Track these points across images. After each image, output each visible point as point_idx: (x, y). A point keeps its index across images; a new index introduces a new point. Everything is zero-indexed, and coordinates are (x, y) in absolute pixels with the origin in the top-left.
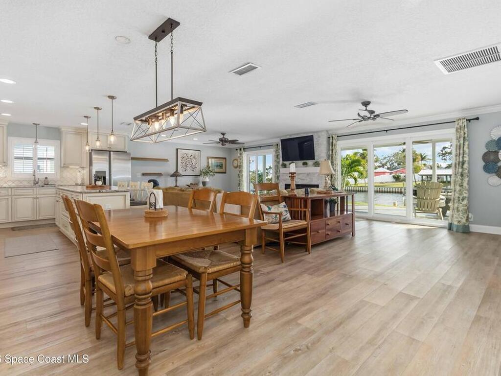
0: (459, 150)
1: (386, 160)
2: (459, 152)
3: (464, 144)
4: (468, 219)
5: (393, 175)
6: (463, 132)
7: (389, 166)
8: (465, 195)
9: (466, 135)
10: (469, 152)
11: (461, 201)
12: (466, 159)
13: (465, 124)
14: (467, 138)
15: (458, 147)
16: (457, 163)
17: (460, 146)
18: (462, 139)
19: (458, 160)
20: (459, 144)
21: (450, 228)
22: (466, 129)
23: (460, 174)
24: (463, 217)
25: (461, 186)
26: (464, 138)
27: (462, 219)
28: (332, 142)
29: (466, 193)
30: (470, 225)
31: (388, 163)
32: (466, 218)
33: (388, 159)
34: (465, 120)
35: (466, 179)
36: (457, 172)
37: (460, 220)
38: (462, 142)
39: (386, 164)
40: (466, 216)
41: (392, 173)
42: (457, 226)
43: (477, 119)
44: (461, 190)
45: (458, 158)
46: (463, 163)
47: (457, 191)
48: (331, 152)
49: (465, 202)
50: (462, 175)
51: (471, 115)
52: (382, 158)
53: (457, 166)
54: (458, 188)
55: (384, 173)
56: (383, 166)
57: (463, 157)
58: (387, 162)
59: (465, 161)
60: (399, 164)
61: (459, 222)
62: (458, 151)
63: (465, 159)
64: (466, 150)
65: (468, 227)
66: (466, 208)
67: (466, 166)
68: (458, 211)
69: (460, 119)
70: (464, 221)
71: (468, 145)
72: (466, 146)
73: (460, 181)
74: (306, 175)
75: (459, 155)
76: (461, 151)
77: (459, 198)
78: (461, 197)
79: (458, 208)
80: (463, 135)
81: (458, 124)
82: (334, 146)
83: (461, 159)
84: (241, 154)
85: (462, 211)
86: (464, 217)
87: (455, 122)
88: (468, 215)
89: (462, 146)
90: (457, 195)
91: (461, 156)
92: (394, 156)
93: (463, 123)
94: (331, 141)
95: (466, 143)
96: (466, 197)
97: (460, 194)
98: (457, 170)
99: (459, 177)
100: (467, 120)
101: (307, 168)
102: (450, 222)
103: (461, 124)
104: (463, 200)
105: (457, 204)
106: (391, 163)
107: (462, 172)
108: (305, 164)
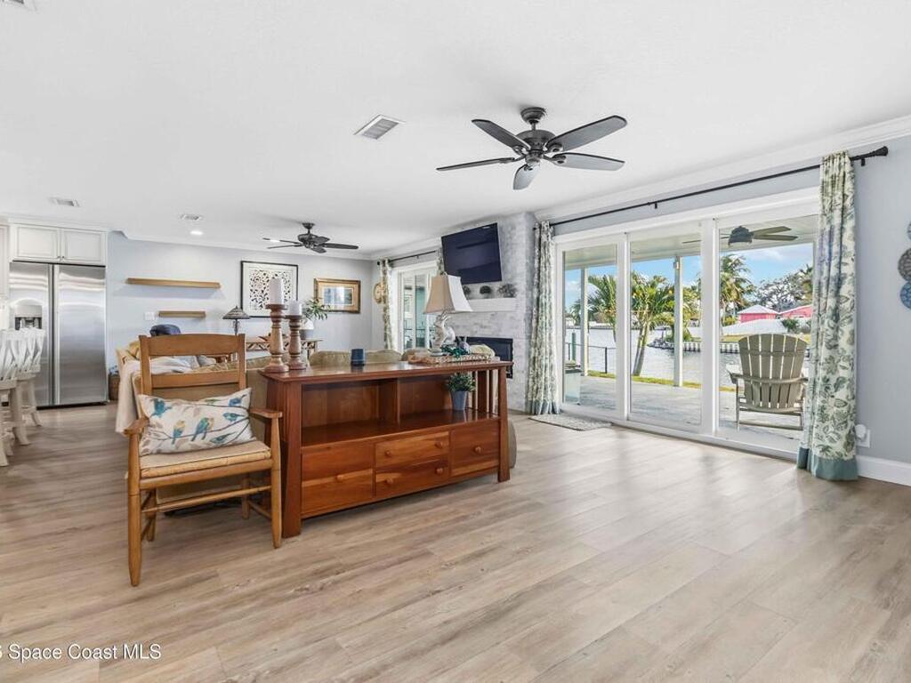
0: (830, 246)
1: (771, 289)
2: (830, 253)
3: (842, 228)
4: (851, 440)
5: (782, 319)
6: (839, 193)
7: (776, 303)
8: (843, 373)
9: (848, 202)
10: (856, 248)
11: (832, 389)
12: (848, 269)
13: (848, 168)
14: (850, 210)
15: (827, 237)
16: (824, 282)
17: (831, 233)
18: (837, 213)
19: (825, 274)
20: (828, 229)
21: (804, 462)
22: (849, 185)
23: (829, 313)
24: (835, 437)
25: (833, 346)
26: (843, 209)
27: (832, 440)
28: (540, 239)
29: (844, 368)
30: (861, 459)
31: (774, 296)
32: (844, 440)
33: (775, 287)
34: (847, 159)
35: (846, 329)
36: (822, 308)
37: (827, 443)
38: (837, 221)
39: (769, 297)
40: (844, 433)
41: (781, 315)
42: (820, 459)
43: (883, 152)
44: (831, 358)
45: (825, 267)
46: (839, 281)
47: (822, 360)
48: (536, 261)
49: (842, 394)
50: (836, 316)
51: (864, 142)
52: (762, 285)
53: (824, 290)
54: (824, 353)
55: (763, 316)
56: (763, 302)
57: (840, 264)
58: (772, 294)
59: (845, 277)
60: (797, 298)
61: (826, 449)
62: (826, 247)
63: (845, 269)
64: (849, 244)
65: (853, 464)
66: (845, 410)
67: (846, 289)
68: (824, 418)
69: (831, 158)
70: (838, 447)
71: (856, 229)
72: (848, 233)
73: (830, 332)
74: (489, 316)
75: (830, 259)
76: (835, 249)
77: (826, 380)
78: (833, 381)
79: (822, 409)
80: (840, 201)
81: (827, 172)
82: (542, 248)
83: (834, 272)
84: (385, 273)
85: (833, 418)
86: (839, 437)
87: (818, 166)
88: (854, 429)
89: (837, 232)
90: (822, 373)
91: (834, 262)
92: (785, 282)
93: (840, 167)
94: (537, 236)
95: (849, 224)
96: (844, 380)
97: (830, 371)
98: (823, 301)
99: (828, 322)
100: (852, 159)
101: (490, 300)
102: (805, 447)
103: (834, 170)
104: (837, 387)
105: (822, 398)
106: (779, 296)
107: (837, 308)
108: (486, 291)
